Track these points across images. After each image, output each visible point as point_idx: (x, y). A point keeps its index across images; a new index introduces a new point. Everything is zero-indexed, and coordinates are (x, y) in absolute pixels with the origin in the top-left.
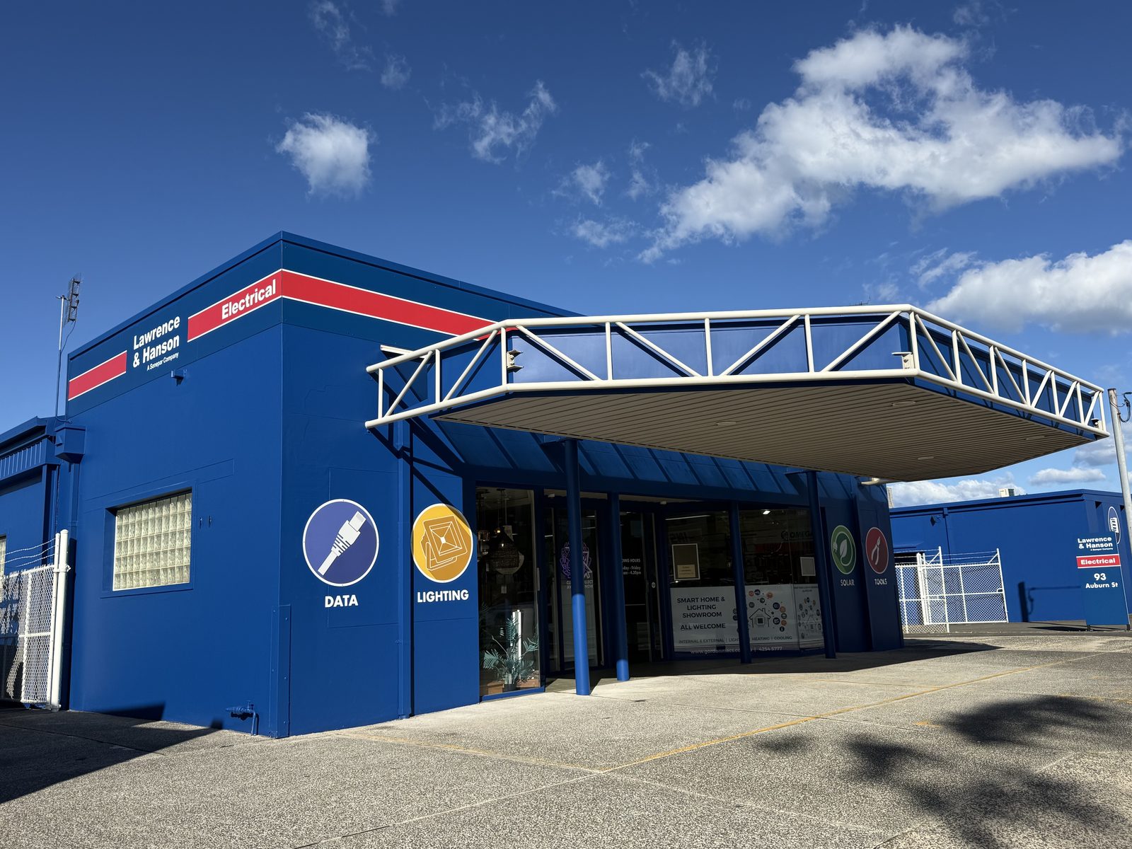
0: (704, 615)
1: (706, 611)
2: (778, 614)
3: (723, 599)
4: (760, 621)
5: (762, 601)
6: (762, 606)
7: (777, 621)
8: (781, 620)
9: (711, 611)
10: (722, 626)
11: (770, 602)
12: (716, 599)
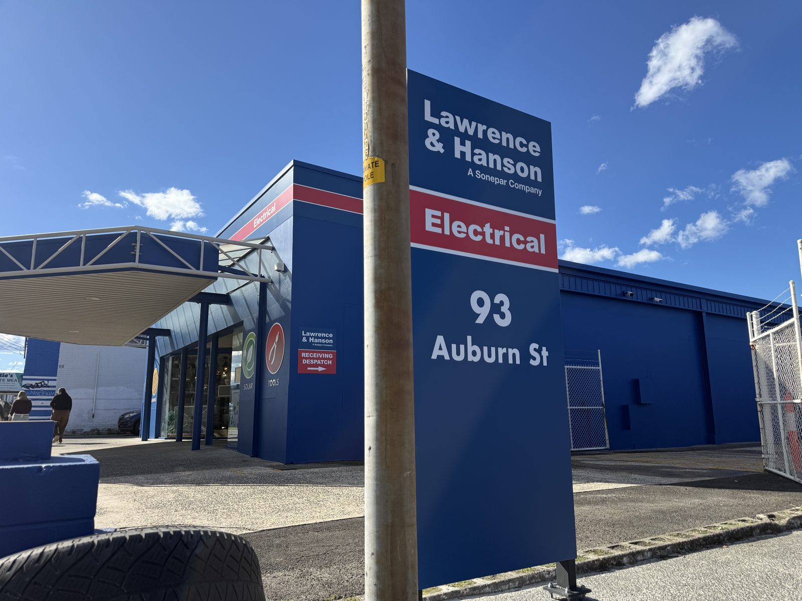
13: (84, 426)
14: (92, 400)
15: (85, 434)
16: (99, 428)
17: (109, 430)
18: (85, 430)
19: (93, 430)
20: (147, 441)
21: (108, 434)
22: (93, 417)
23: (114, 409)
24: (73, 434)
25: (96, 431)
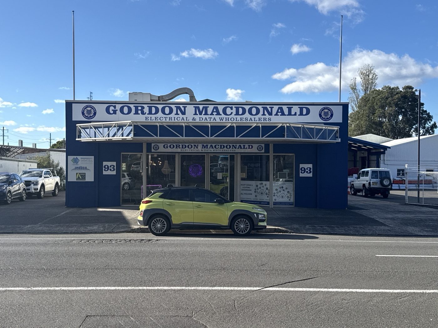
0: (247, 190)
1: (247, 189)
2: (267, 191)
3: (252, 185)
4: (262, 193)
5: (263, 187)
6: (263, 188)
7: (267, 194)
8: (268, 193)
9: (249, 189)
10: (251, 194)
11: (265, 187)
12: (250, 185)
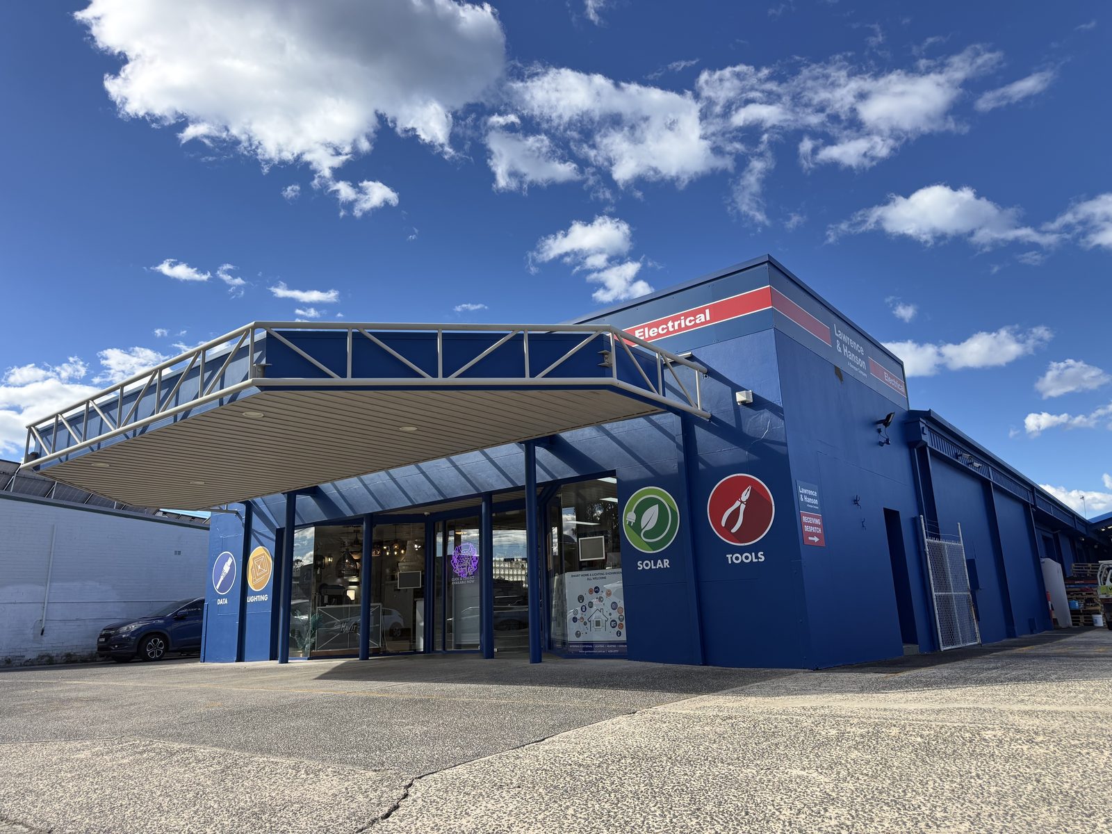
13: (26, 650)
14: (41, 605)
15: (28, 663)
16: (51, 652)
17: (68, 655)
18: (27, 658)
19: (42, 657)
20: (287, 662)
21: (67, 662)
22: (42, 634)
23: (77, 620)
24: (7, 665)
25: (47, 658)
